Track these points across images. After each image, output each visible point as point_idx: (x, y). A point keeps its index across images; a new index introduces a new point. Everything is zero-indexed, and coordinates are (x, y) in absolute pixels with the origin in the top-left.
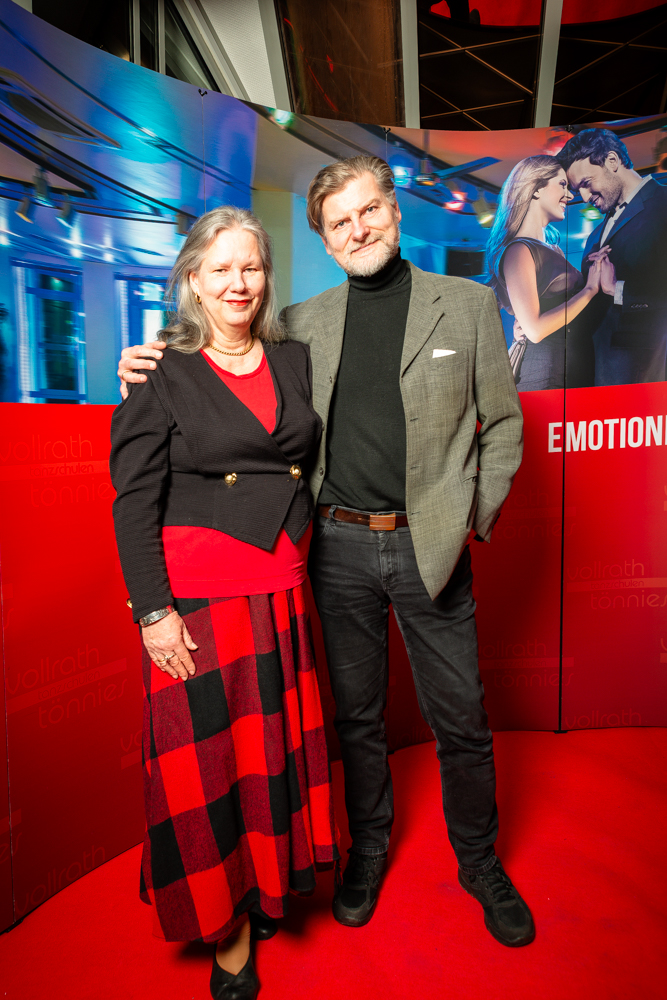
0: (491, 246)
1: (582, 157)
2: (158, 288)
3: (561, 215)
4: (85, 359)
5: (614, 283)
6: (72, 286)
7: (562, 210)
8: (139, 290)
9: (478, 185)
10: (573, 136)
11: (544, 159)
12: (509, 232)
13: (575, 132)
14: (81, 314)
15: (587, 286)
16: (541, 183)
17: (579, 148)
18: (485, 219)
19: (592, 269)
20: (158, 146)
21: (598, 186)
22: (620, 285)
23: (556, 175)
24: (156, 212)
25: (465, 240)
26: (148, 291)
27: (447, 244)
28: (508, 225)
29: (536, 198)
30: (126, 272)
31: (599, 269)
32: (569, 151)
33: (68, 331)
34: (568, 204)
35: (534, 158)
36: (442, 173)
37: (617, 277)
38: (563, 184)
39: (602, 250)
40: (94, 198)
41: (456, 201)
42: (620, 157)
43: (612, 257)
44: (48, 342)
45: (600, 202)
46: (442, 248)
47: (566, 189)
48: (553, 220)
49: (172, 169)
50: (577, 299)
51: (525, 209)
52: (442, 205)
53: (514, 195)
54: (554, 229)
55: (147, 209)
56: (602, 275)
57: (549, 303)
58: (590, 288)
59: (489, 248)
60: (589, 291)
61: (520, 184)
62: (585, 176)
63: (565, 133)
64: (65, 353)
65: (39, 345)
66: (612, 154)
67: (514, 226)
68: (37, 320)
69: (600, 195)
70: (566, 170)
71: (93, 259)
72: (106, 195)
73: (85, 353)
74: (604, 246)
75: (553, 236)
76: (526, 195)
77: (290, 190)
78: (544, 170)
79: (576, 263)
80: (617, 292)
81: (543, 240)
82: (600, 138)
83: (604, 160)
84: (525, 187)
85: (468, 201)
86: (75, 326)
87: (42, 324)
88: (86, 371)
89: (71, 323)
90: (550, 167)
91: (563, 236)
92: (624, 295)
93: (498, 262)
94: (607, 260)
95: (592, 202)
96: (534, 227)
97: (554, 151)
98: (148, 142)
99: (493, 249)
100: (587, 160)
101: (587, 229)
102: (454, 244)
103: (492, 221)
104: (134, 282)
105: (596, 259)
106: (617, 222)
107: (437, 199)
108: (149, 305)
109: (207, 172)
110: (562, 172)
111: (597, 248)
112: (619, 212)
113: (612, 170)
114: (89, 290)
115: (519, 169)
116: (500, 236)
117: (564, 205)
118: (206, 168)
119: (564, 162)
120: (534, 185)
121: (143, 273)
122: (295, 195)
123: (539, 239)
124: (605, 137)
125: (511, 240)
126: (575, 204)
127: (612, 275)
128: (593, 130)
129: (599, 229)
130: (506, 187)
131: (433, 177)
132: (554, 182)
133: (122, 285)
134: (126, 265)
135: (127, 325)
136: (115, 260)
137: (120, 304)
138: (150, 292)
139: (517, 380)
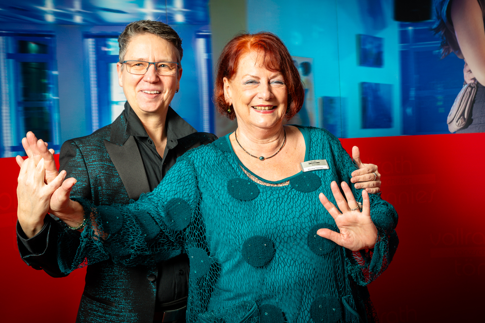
4: (59, 112)
6: (46, 49)
8: (106, 46)
14: (55, 73)
30: (95, 31)
33: (44, 88)
44: (25, 101)
64: (41, 108)
65: (19, 104)
68: (16, 81)
71: (64, 21)
73: (59, 108)
86: (49, 84)
87: (21, 85)
88: (60, 124)
89: (46, 81)
93: (445, 8)
104: (101, 39)
108: (116, 59)
114: (61, 51)
121: (109, 31)
133: (90, 43)
134: (93, 25)
135: (95, 79)
136: (84, 20)
137: (89, 60)
138: (115, 47)
139: (469, 122)
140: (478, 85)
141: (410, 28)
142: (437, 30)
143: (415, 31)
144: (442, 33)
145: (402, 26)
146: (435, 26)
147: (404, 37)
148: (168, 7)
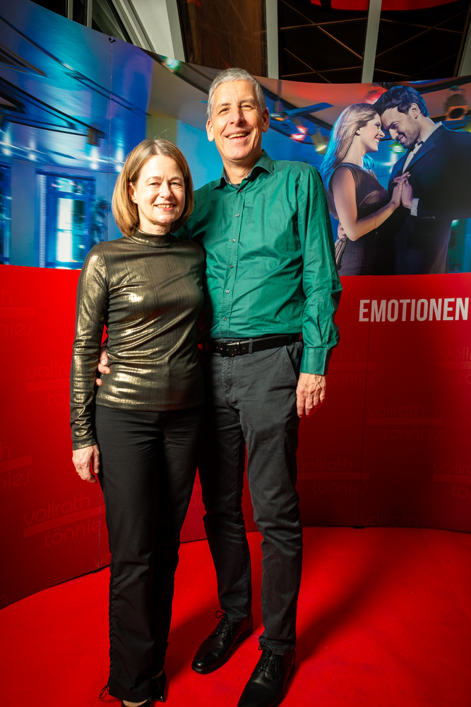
0: (324, 168)
1: (393, 106)
2: (71, 183)
3: (376, 148)
4: (10, 231)
5: (411, 200)
6: (2, 176)
7: (376, 144)
8: (56, 183)
9: (317, 123)
10: (386, 91)
11: (364, 106)
12: (337, 158)
13: (388, 87)
14: (9, 198)
15: (391, 201)
16: (362, 124)
17: (390, 100)
18: (321, 148)
19: (395, 189)
20: (75, 78)
21: (403, 128)
22: (416, 201)
23: (373, 118)
24: (72, 126)
26: (62, 185)
28: (336, 153)
29: (358, 135)
30: (46, 169)
31: (401, 189)
32: (383, 101)
34: (381, 140)
35: (358, 105)
36: (290, 112)
37: (414, 195)
38: (378, 125)
39: (404, 175)
40: (23, 112)
41: (300, 134)
42: (420, 108)
43: (411, 181)
45: (403, 140)
47: (380, 129)
48: (369, 151)
49: (86, 95)
50: (384, 210)
51: (349, 142)
52: (289, 136)
53: (342, 132)
54: (370, 158)
55: (64, 124)
56: (403, 194)
57: (364, 212)
58: (394, 203)
59: (322, 170)
60: (393, 205)
61: (347, 124)
62: (394, 120)
63: (381, 88)
66: (414, 106)
67: (341, 154)
69: (404, 135)
70: (380, 115)
71: (19, 157)
72: (33, 111)
73: (10, 227)
74: (405, 172)
75: (369, 163)
76: (351, 132)
77: (177, 118)
78: (364, 114)
79: (385, 184)
80: (413, 206)
81: (362, 166)
82: (406, 93)
83: (408, 110)
84: (350, 126)
85: (308, 134)
86: (3, 206)
88: (10, 241)
89: (1, 204)
90: (369, 113)
91: (376, 163)
92: (418, 209)
93: (328, 180)
94: (407, 182)
95: (398, 139)
96: (355, 155)
97: (372, 100)
98: (67, 74)
99: (325, 170)
100: (396, 108)
101: (394, 159)
103: (325, 151)
104: (52, 177)
105: (399, 182)
106: (415, 155)
107: (286, 131)
108: (64, 195)
109: (113, 99)
110: (377, 116)
111: (400, 173)
112: (417, 148)
113: (413, 117)
114: (15, 180)
115: (346, 113)
116: (331, 161)
117: (378, 141)
118: (111, 96)
119: (379, 109)
120: (356, 125)
121: (59, 171)
122: (179, 121)
123: (359, 165)
124: (410, 93)
125: (338, 164)
126: (385, 140)
127: (411, 194)
128: (401, 87)
129: (402, 160)
130: (336, 126)
131: (284, 115)
132: (371, 123)
133: (42, 178)
134: (45, 164)
135: (45, 209)
136: (38, 159)
137: (40, 193)
138: (64, 185)
139: (338, 267)
140: (347, 239)
148: (110, 158)
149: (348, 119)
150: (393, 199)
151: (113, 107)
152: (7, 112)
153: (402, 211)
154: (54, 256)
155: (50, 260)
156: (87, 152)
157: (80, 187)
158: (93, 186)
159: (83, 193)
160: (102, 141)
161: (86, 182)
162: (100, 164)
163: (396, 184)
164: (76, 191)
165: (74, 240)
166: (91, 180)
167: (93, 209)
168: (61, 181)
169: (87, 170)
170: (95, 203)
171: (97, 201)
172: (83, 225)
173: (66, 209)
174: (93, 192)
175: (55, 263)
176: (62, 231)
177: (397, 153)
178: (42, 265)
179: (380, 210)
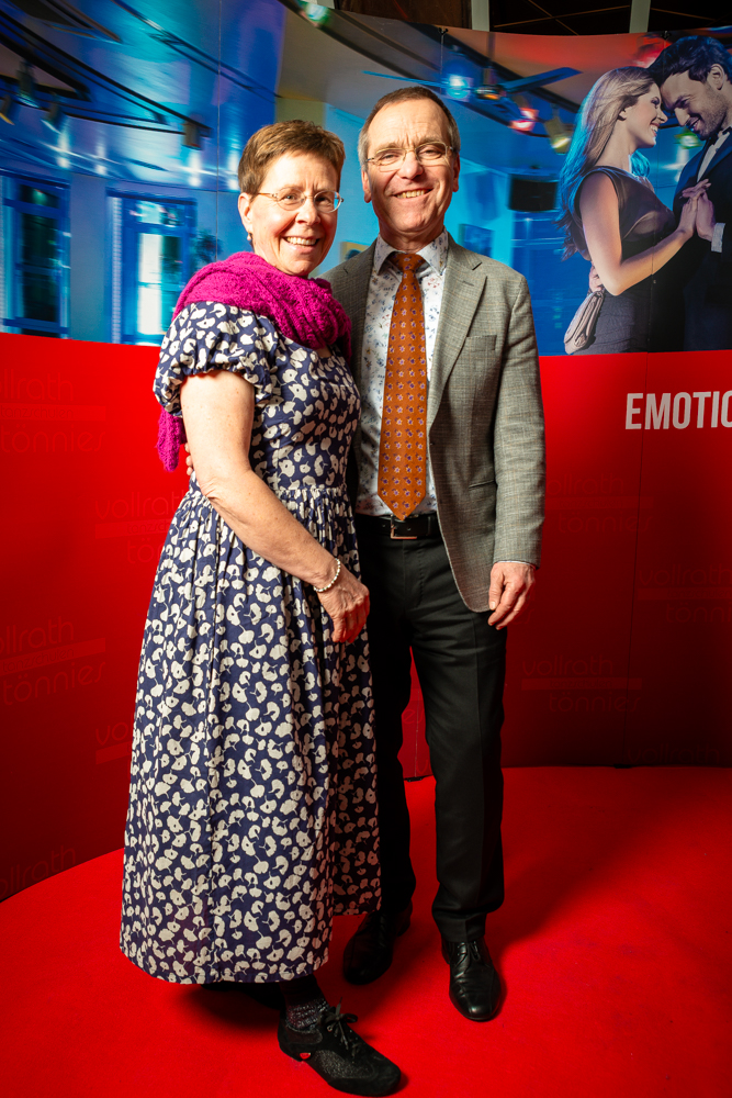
0: (566, 175)
1: (680, 70)
2: (159, 209)
3: (652, 140)
4: (69, 286)
5: (712, 226)
6: (56, 201)
7: (653, 134)
8: (136, 209)
9: (553, 102)
10: (670, 44)
11: (633, 71)
12: (588, 159)
13: (672, 39)
14: (67, 234)
15: (679, 228)
16: (629, 100)
17: (677, 60)
18: (560, 143)
19: (686, 208)
20: (165, 42)
21: (697, 106)
22: (720, 228)
23: (647, 91)
24: (160, 119)
25: (534, 167)
26: (145, 212)
27: (512, 171)
28: (586, 151)
29: (622, 119)
30: (122, 188)
31: (694, 208)
32: (665, 62)
33: (52, 252)
34: (661, 127)
35: (622, 70)
36: (509, 85)
37: (717, 219)
38: (655, 103)
39: (700, 185)
40: (87, 100)
41: (525, 120)
42: (726, 72)
43: (712, 194)
44: (25, 263)
45: (699, 125)
46: (506, 175)
47: (659, 109)
48: (641, 146)
49: (182, 69)
50: (666, 244)
51: (608, 132)
52: (507, 123)
53: (596, 115)
54: (643, 157)
55: (149, 115)
56: (697, 216)
57: (634, 248)
58: (683, 231)
59: (563, 178)
60: (681, 235)
61: (603, 102)
62: (682, 94)
63: (660, 40)
64: (46, 277)
65: (17, 266)
66: (717, 68)
67: (594, 152)
68: (15, 237)
69: (700, 118)
70: (660, 86)
71: (82, 170)
72: (101, 97)
73: (69, 281)
74: (702, 179)
75: (641, 167)
76: (610, 115)
77: (323, 99)
78: (631, 86)
79: (668, 202)
80: (715, 237)
81: (629, 170)
82: (703, 48)
83: (706, 75)
84: (609, 105)
85: (539, 120)
86: (59, 247)
87: (21, 243)
88: (69, 301)
89: (54, 243)
90: (641, 82)
91: (653, 166)
92: (723, 240)
93: (573, 195)
94: (705, 197)
95: (689, 125)
96: (618, 154)
97: (646, 62)
98: (153, 36)
99: (568, 179)
100: (686, 74)
101: (682, 159)
102: (521, 172)
103: (567, 147)
104: (130, 200)
105: (691, 195)
106: (719, 151)
107: (502, 116)
108: (148, 228)
109: (222, 74)
110: (654, 87)
111: (693, 182)
112: (722, 138)
113: (715, 87)
114: (76, 207)
115: (603, 83)
116: (577, 164)
117: (656, 129)
118: (220, 69)
119: (657, 75)
120: (620, 103)
121: (141, 191)
122: (328, 105)
123: (625, 170)
124: (709, 47)
125: (590, 170)
126: (668, 128)
127: (711, 215)
128: (695, 38)
129: (696, 160)
130: (586, 105)
131: (498, 90)
132: (645, 100)
133: (115, 202)
134: (121, 180)
135: (120, 251)
136: (109, 173)
137: (112, 225)
138: (148, 213)
139: (591, 340)
140: (605, 294)
141: (528, 220)
142: (561, 223)
143: (534, 224)
144: (566, 227)
145: (517, 216)
146: (558, 218)
147: (519, 231)
148: (220, 168)
149: (606, 93)
150: (681, 225)
151: (223, 86)
152: (63, 100)
153: (696, 244)
154: (134, 326)
155: (128, 332)
156: (184, 159)
157: (173, 215)
158: (193, 213)
159: (178, 224)
160: (206, 141)
161: (182, 207)
162: (204, 178)
163: (686, 200)
164: (166, 221)
165: (164, 299)
166: (190, 203)
167: (193, 250)
168: (144, 206)
169: (184, 187)
170: (195, 240)
171: (199, 238)
172: (178, 275)
173: (151, 249)
174: (192, 223)
175: (135, 336)
176: (146, 285)
177: (687, 148)
178: (116, 339)
179: (659, 244)
